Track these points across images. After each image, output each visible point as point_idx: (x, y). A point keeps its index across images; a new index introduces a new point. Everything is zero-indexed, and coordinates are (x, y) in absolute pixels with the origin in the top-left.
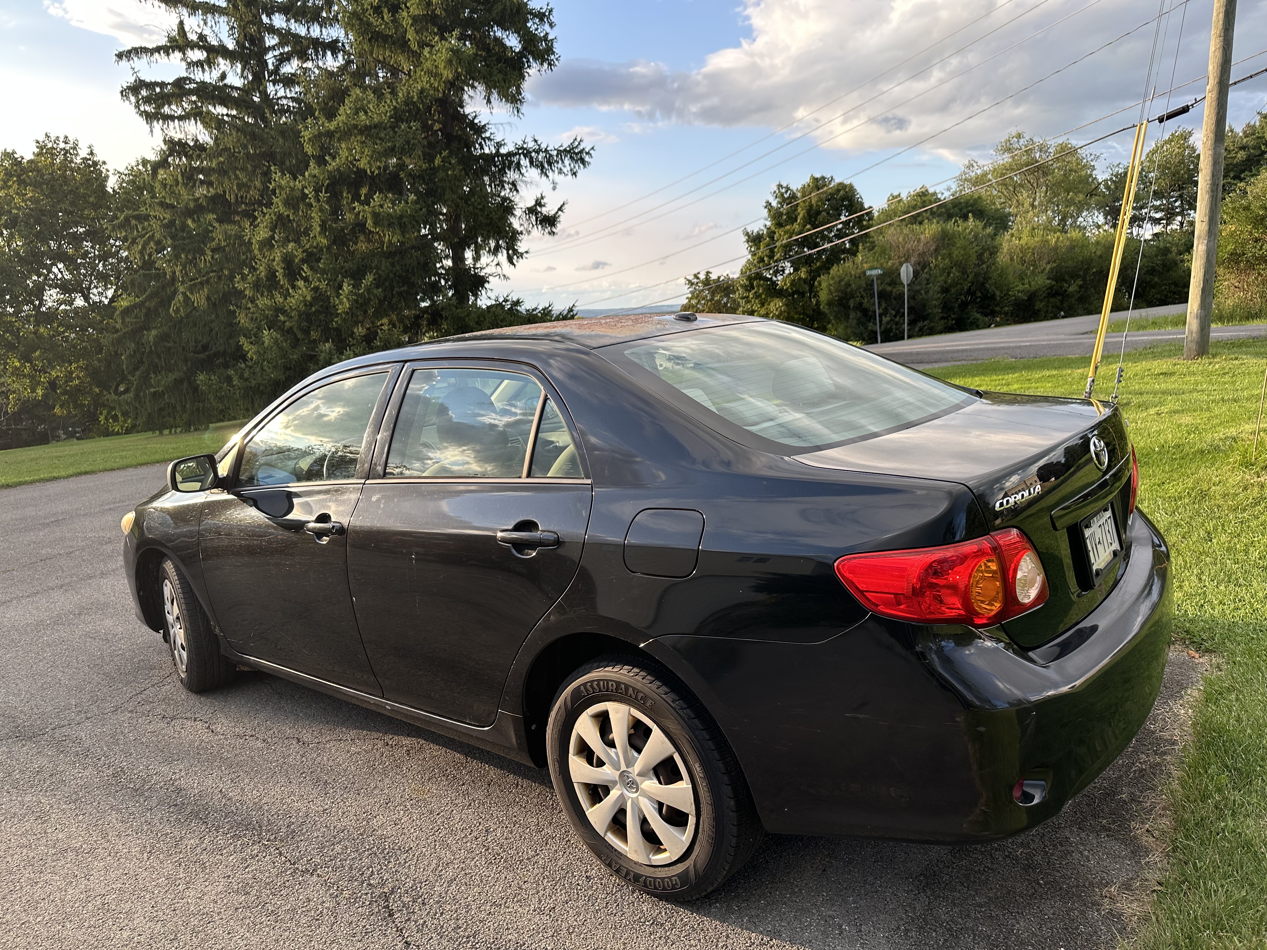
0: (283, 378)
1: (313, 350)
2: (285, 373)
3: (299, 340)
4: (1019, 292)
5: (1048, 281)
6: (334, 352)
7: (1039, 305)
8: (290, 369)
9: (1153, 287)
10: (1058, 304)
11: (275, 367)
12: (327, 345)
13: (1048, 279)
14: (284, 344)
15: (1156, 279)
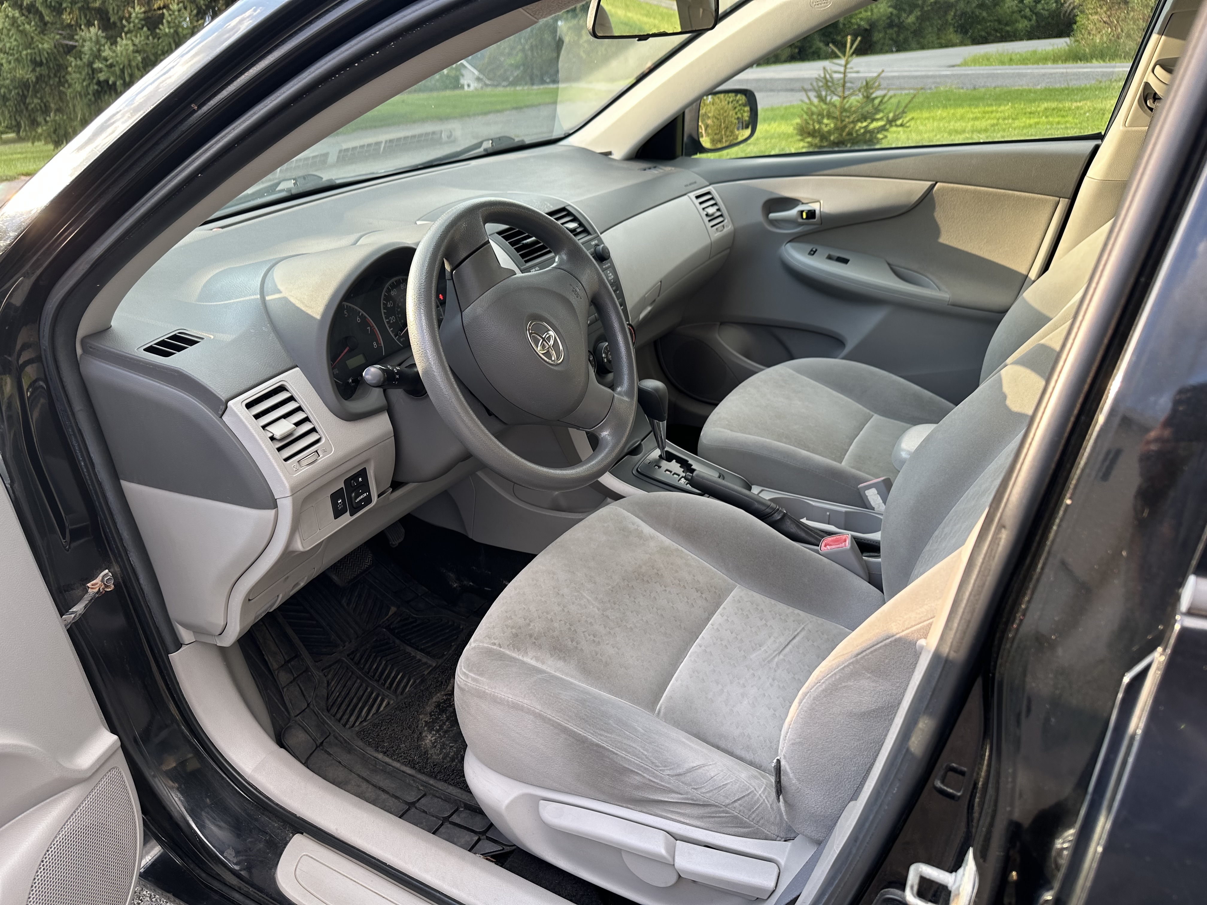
0: (32, 77)
1: (72, 38)
2: (34, 70)
3: (45, 24)
4: (861, 19)
5: (890, 10)
6: (103, 41)
7: (877, 36)
8: (41, 64)
9: (979, 23)
10: (894, 36)
11: (17, 60)
12: (92, 29)
13: (889, 7)
14: (27, 27)
15: (984, 14)
